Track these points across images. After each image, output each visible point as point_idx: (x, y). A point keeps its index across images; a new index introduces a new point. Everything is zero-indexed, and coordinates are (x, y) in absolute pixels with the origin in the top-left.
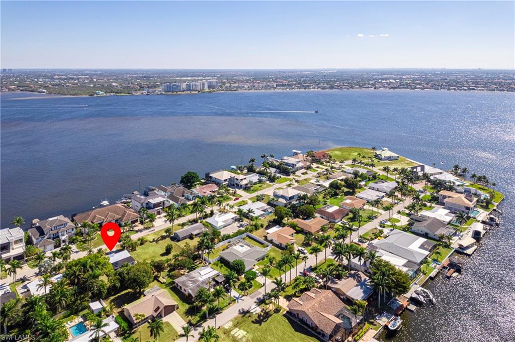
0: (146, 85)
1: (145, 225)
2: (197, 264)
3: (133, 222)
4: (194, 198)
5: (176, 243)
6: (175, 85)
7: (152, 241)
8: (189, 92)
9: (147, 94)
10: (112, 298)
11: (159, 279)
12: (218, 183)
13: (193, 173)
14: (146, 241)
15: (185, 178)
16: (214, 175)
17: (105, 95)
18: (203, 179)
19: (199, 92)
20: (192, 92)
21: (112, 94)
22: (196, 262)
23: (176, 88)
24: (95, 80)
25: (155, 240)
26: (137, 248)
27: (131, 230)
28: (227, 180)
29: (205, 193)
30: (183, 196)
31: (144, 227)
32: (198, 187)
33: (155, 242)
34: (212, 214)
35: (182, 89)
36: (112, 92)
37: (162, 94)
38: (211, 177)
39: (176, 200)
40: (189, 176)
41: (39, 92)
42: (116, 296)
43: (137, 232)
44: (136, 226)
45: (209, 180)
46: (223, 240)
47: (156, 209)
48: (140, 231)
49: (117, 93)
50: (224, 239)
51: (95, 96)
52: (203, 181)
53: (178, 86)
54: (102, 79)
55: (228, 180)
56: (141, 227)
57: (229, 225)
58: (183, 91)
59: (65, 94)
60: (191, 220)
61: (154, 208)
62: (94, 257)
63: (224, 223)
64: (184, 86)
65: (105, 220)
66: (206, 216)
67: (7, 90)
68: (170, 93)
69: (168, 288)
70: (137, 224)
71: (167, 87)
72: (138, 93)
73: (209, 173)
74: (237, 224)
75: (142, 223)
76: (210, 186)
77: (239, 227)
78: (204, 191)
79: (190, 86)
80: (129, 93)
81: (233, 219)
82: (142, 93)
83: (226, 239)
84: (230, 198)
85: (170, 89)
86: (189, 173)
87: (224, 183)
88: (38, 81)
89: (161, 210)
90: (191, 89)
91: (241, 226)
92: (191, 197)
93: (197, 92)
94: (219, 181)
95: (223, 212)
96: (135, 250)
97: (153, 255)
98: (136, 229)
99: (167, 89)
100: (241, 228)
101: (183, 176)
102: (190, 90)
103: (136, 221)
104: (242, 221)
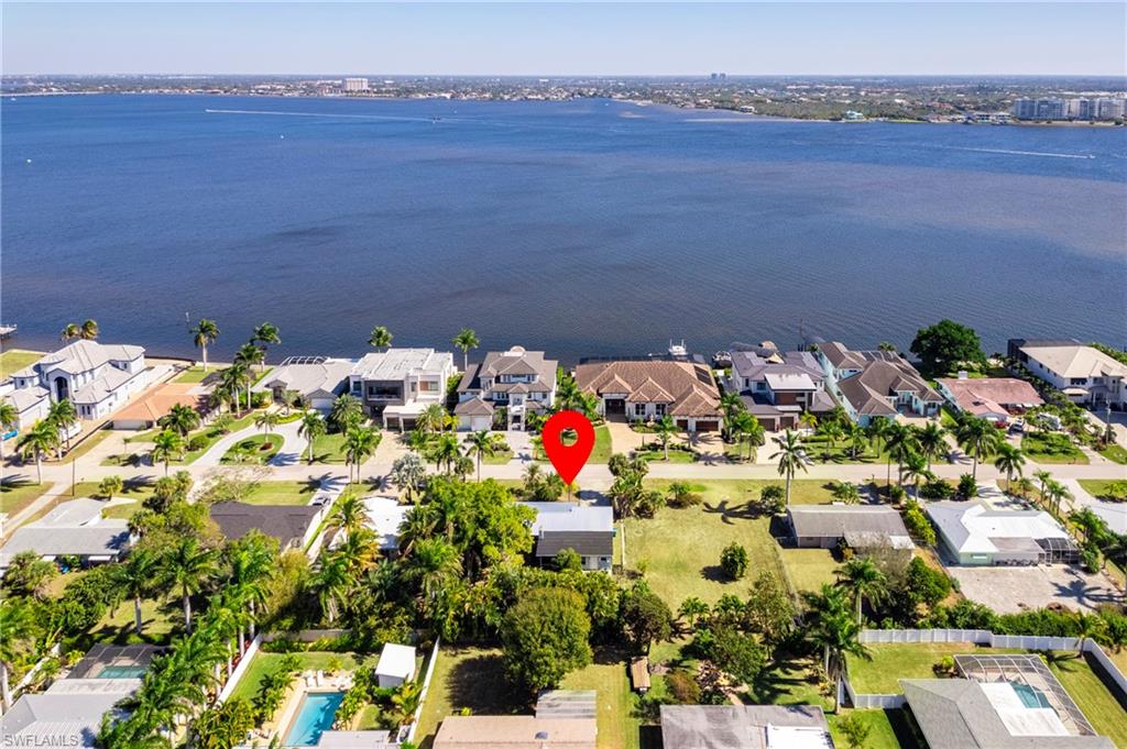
0: (974, 103)
1: (732, 449)
2: (796, 675)
3: (702, 427)
4: (930, 410)
5: (779, 547)
6: (1046, 102)
7: (715, 505)
8: (1087, 123)
9: (966, 123)
10: (474, 653)
11: (634, 667)
12: (1044, 384)
13: (959, 329)
14: (696, 501)
15: (925, 337)
16: (1038, 354)
17: (865, 120)
18: (997, 356)
19: (1117, 123)
20: (1096, 124)
21: (881, 119)
22: (798, 668)
23: (1047, 112)
24: (863, 93)
25: (727, 507)
26: (656, 515)
27: (684, 449)
28: (1083, 381)
29: (977, 404)
30: (892, 393)
31: (726, 454)
32: (963, 377)
33: (720, 515)
34: (966, 490)
35: (1066, 113)
36: (881, 116)
37: (1005, 124)
38: (1025, 357)
39: (858, 398)
40: (941, 333)
41: (742, 110)
42: (486, 653)
43: (698, 458)
44: (705, 440)
45: (1016, 365)
46: (952, 623)
47: (780, 408)
48: (708, 459)
49: (893, 116)
50: (960, 621)
51: (844, 121)
52: (993, 362)
53: (1054, 106)
54: (877, 92)
55: (1090, 383)
56: (717, 447)
57: (1019, 564)
58: (1070, 120)
59: (786, 117)
60: (879, 485)
61: (777, 403)
62: (490, 496)
63: (992, 549)
64: (1074, 105)
65: (630, 396)
66: (936, 491)
67: (693, 106)
68: (1030, 123)
69: (639, 722)
70: (713, 433)
71: (1023, 107)
72: (945, 120)
73: (1022, 342)
74: (1058, 573)
75: (726, 438)
76: (1006, 387)
77: (1064, 592)
78: (979, 397)
79: (1092, 108)
80: (919, 119)
81: (1043, 543)
82: (953, 120)
83: (968, 626)
84: (1077, 452)
85: (1032, 113)
86: (944, 324)
87: (1068, 391)
88: (756, 92)
89: (796, 416)
90: (1096, 114)
91: (1077, 590)
92: (921, 404)
93: (1113, 123)
94: (1050, 378)
95: (1018, 496)
96: (650, 516)
97: (684, 556)
98: (702, 448)
99: (1023, 113)
100: (1071, 603)
101: (926, 329)
102: (1091, 118)
103: (714, 426)
104: (1088, 571)
